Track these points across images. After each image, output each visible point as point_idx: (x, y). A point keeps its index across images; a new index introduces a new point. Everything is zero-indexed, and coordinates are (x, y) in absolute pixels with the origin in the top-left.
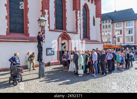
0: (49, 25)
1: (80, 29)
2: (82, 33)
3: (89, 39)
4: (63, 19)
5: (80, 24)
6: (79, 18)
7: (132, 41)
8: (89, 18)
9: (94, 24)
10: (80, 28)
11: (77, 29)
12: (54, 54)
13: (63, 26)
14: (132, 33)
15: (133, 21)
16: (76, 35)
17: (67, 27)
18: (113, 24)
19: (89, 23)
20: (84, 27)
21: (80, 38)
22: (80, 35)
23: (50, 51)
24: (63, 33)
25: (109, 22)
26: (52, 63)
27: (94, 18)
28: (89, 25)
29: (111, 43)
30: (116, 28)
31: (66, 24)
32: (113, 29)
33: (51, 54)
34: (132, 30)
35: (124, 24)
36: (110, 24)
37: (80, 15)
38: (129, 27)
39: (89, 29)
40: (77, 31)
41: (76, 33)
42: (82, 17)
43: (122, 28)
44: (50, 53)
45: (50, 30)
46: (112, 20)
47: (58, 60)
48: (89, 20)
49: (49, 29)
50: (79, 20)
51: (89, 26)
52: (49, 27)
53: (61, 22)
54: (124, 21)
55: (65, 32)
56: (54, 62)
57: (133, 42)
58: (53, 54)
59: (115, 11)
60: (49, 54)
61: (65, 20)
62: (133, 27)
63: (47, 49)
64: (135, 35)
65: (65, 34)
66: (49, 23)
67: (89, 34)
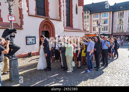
0: (28, 9)
1: (64, 16)
2: (65, 21)
3: (72, 27)
4: (45, 4)
5: (63, 11)
6: (62, 4)
7: (107, 30)
8: (72, 6)
9: (77, 13)
10: (64, 15)
11: (60, 16)
12: (35, 43)
13: (46, 12)
14: (107, 23)
15: (109, 13)
16: (60, 23)
17: (50, 13)
18: (91, 15)
19: (72, 11)
20: (67, 15)
21: (64, 26)
22: (64, 22)
23: (30, 40)
24: (45, 20)
25: (88, 13)
26: (34, 53)
27: (76, 6)
28: (72, 13)
29: (89, 32)
30: (93, 19)
31: (48, 10)
32: (91, 20)
33: (31, 43)
35: (100, 15)
38: (105, 18)
39: (72, 17)
40: (60, 19)
41: (60, 20)
42: (65, 4)
43: (98, 19)
44: (30, 42)
45: (29, 15)
46: (90, 11)
48: (72, 8)
49: (29, 14)
50: (62, 6)
51: (72, 15)
52: (28, 11)
53: (43, 7)
54: (100, 12)
55: (47, 19)
57: (108, 31)
58: (34, 43)
59: (93, 3)
60: (29, 43)
61: (48, 6)
62: (108, 18)
63: (26, 37)
64: (110, 25)
65: (47, 21)
66: (28, 6)
67: (72, 22)
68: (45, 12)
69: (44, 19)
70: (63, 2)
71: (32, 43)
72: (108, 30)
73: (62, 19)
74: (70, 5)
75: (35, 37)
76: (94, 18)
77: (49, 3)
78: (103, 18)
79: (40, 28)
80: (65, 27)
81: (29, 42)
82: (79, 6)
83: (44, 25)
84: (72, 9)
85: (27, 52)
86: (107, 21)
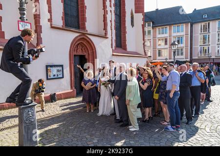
0: (51, 16)
1: (111, 30)
2: (114, 38)
4: (80, 9)
5: (111, 21)
6: (108, 9)
7: (182, 54)
8: (125, 12)
9: (132, 25)
10: (111, 27)
11: (105, 29)
12: (63, 77)
13: (80, 23)
14: (181, 43)
15: (184, 25)
16: (105, 41)
17: (87, 24)
18: (155, 29)
19: (125, 21)
20: (116, 29)
21: (112, 47)
22: (112, 40)
23: (54, 71)
24: (80, 36)
25: (149, 25)
26: (60, 94)
28: (125, 24)
30: (158, 36)
31: (84, 20)
32: (154, 37)
33: (56, 77)
34: (181, 37)
35: (170, 29)
36: (150, 28)
37: (110, 4)
38: (179, 34)
39: (125, 32)
40: (106, 34)
41: (105, 37)
42: (113, 9)
43: (167, 35)
44: (54, 75)
45: (52, 27)
46: (153, 23)
47: (72, 88)
48: (124, 16)
49: (51, 25)
50: (109, 12)
51: (125, 27)
52: (50, 20)
53: (75, 14)
54: (170, 25)
55: (84, 34)
56: (63, 92)
57: (183, 57)
58: (61, 76)
59: (157, 10)
60: (52, 77)
61: (84, 12)
62: (183, 33)
63: (47, 66)
64: (186, 46)
65: (83, 38)
66: (50, 11)
67: (125, 40)
68: (78, 22)
69: (77, 35)
70: (111, 6)
71: (58, 76)
72: (184, 53)
73: (109, 35)
74: (122, 11)
75: (62, 66)
76: (160, 34)
77: (86, 6)
78: (175, 34)
79: (70, 50)
80: (114, 48)
81: (51, 75)
82: (135, 13)
83: (78, 44)
84: (125, 18)
85: (48, 93)
86: (181, 39)
